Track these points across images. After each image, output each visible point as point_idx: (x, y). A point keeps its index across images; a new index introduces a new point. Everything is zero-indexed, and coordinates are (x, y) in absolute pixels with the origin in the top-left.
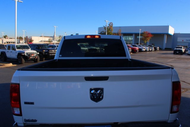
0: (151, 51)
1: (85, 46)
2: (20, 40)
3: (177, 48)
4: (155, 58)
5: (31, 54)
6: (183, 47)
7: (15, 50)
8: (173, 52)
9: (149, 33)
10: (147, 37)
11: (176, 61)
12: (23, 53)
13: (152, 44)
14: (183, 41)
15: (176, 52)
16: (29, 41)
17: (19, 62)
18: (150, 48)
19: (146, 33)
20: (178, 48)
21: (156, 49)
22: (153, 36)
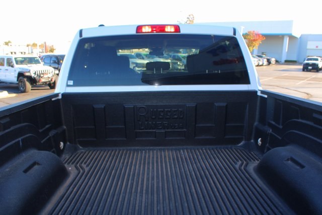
0: (260, 66)
1: (144, 57)
2: (33, 48)
3: (308, 60)
4: (271, 78)
5: (43, 74)
6: (319, 59)
7: (12, 66)
8: (301, 67)
9: (258, 35)
10: (254, 40)
11: (310, 84)
12: (27, 72)
13: (263, 53)
14: (317, 47)
15: (306, 68)
16: (49, 49)
17: (22, 88)
18: (260, 60)
19: (253, 33)
20: (311, 59)
21: (269, 62)
22: (265, 38)
